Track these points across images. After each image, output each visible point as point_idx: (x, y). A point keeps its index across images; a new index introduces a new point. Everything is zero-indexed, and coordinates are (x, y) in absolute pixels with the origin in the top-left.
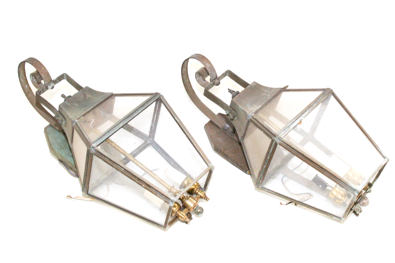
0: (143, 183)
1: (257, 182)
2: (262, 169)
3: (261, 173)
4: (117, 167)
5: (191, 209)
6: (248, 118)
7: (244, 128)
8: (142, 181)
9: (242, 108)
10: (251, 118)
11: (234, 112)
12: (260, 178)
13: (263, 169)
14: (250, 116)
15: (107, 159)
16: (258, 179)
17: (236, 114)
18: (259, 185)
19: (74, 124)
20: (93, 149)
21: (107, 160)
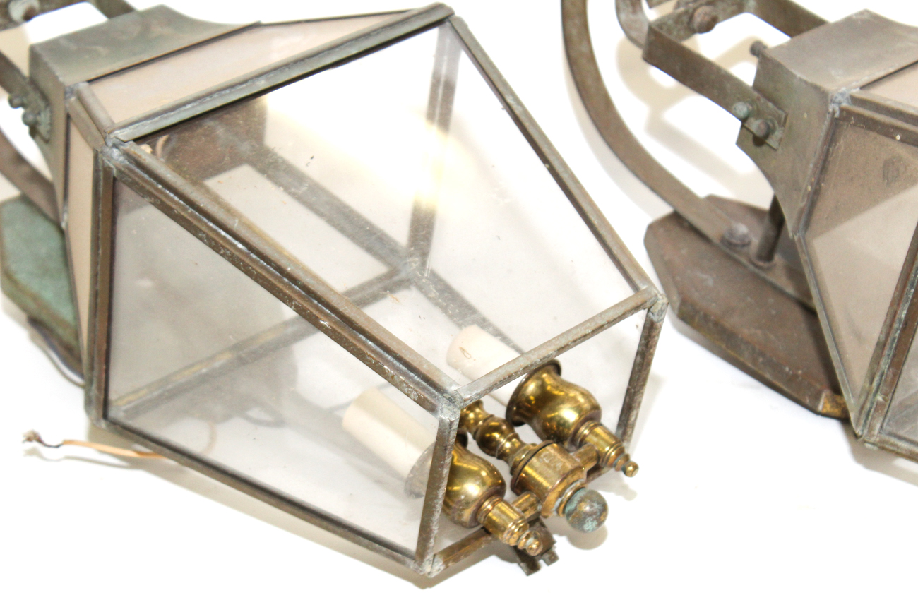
0: (322, 312)
1: (862, 408)
2: (891, 326)
3: (886, 352)
4: (212, 235)
5: (552, 497)
6: (831, 107)
7: (811, 166)
8: (319, 299)
9: (804, 78)
10: (845, 105)
11: (770, 104)
12: (877, 379)
13: (896, 325)
14: (840, 98)
15: (176, 199)
16: (867, 385)
17: (780, 112)
18: (873, 418)
19: (73, 99)
20: (116, 153)
21: (172, 200)
